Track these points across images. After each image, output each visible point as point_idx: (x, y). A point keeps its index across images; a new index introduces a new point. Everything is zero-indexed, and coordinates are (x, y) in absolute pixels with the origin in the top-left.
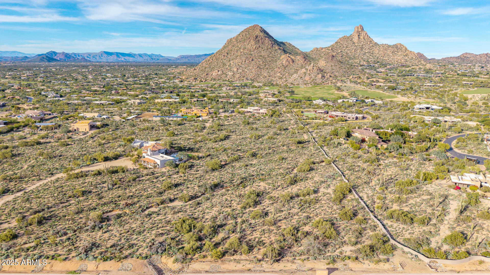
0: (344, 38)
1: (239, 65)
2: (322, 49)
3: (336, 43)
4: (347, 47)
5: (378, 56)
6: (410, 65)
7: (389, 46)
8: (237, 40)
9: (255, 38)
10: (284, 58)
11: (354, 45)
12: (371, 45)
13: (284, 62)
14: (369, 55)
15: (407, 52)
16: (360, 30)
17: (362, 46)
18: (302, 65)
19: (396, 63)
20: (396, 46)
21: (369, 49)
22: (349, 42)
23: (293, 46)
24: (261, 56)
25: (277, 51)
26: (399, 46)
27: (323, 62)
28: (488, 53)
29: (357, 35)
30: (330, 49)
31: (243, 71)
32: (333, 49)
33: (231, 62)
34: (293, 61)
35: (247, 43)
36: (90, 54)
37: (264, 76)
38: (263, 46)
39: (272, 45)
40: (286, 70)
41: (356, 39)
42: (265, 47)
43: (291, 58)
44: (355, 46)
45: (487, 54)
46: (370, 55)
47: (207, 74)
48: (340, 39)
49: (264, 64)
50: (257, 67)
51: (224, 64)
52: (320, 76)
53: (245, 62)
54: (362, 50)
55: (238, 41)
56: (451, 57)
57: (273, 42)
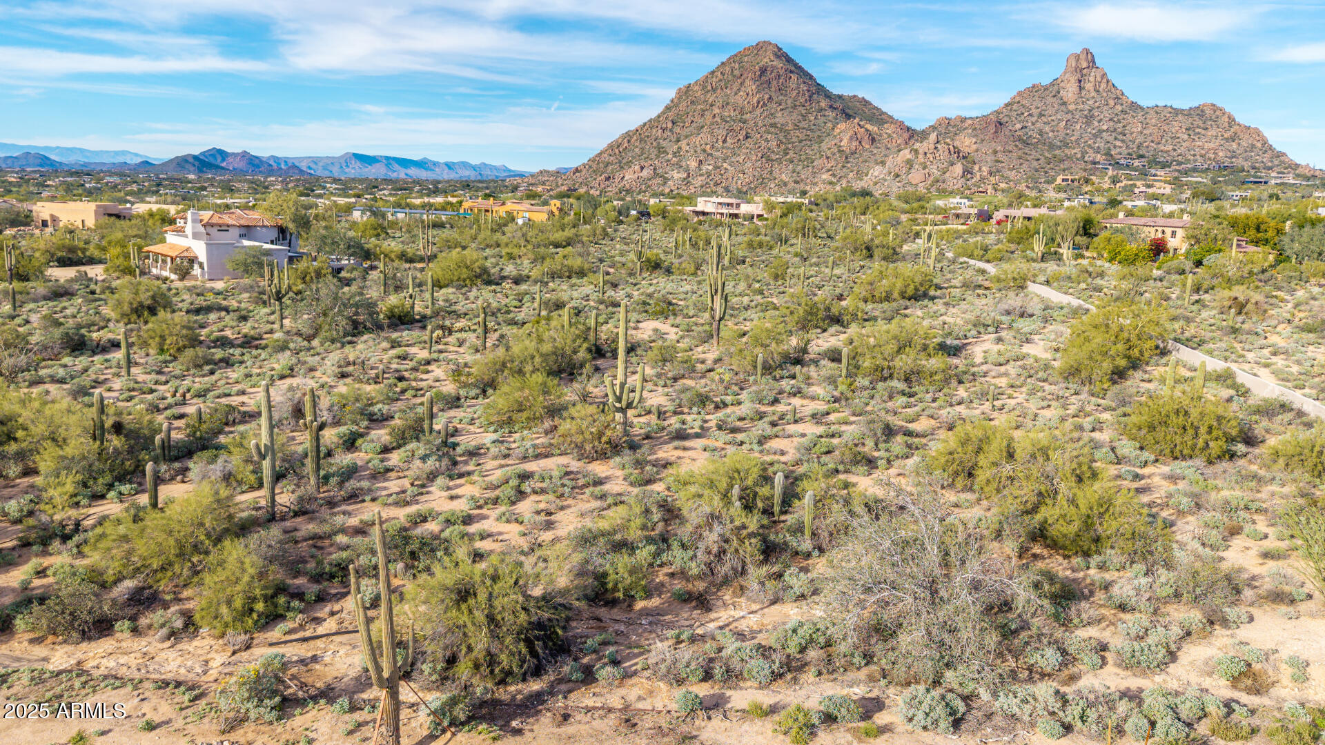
0: (1034, 90)
1: (704, 151)
2: (966, 119)
3: (1008, 104)
4: (1041, 115)
5: (1140, 139)
7: (1177, 112)
8: (704, 87)
9: (758, 74)
10: (844, 133)
11: (1063, 108)
12: (1119, 108)
13: (844, 143)
14: (1111, 139)
15: (1235, 128)
16: (1086, 65)
17: (1090, 111)
19: (1201, 160)
20: (1199, 112)
21: (1111, 120)
22: (1050, 100)
24: (772, 125)
25: (824, 113)
26: (1208, 112)
29: (1073, 80)
30: (991, 120)
31: (716, 168)
33: (683, 144)
34: (873, 140)
35: (735, 89)
36: (315, 160)
38: (781, 97)
39: (811, 97)
41: (1070, 92)
42: (789, 102)
43: (867, 130)
44: (1069, 112)
46: (1116, 139)
47: (608, 179)
48: (1020, 94)
49: (783, 147)
50: (760, 156)
51: (661, 151)
52: (958, 169)
53: (724, 141)
54: (1088, 124)
55: (709, 88)
57: (813, 89)
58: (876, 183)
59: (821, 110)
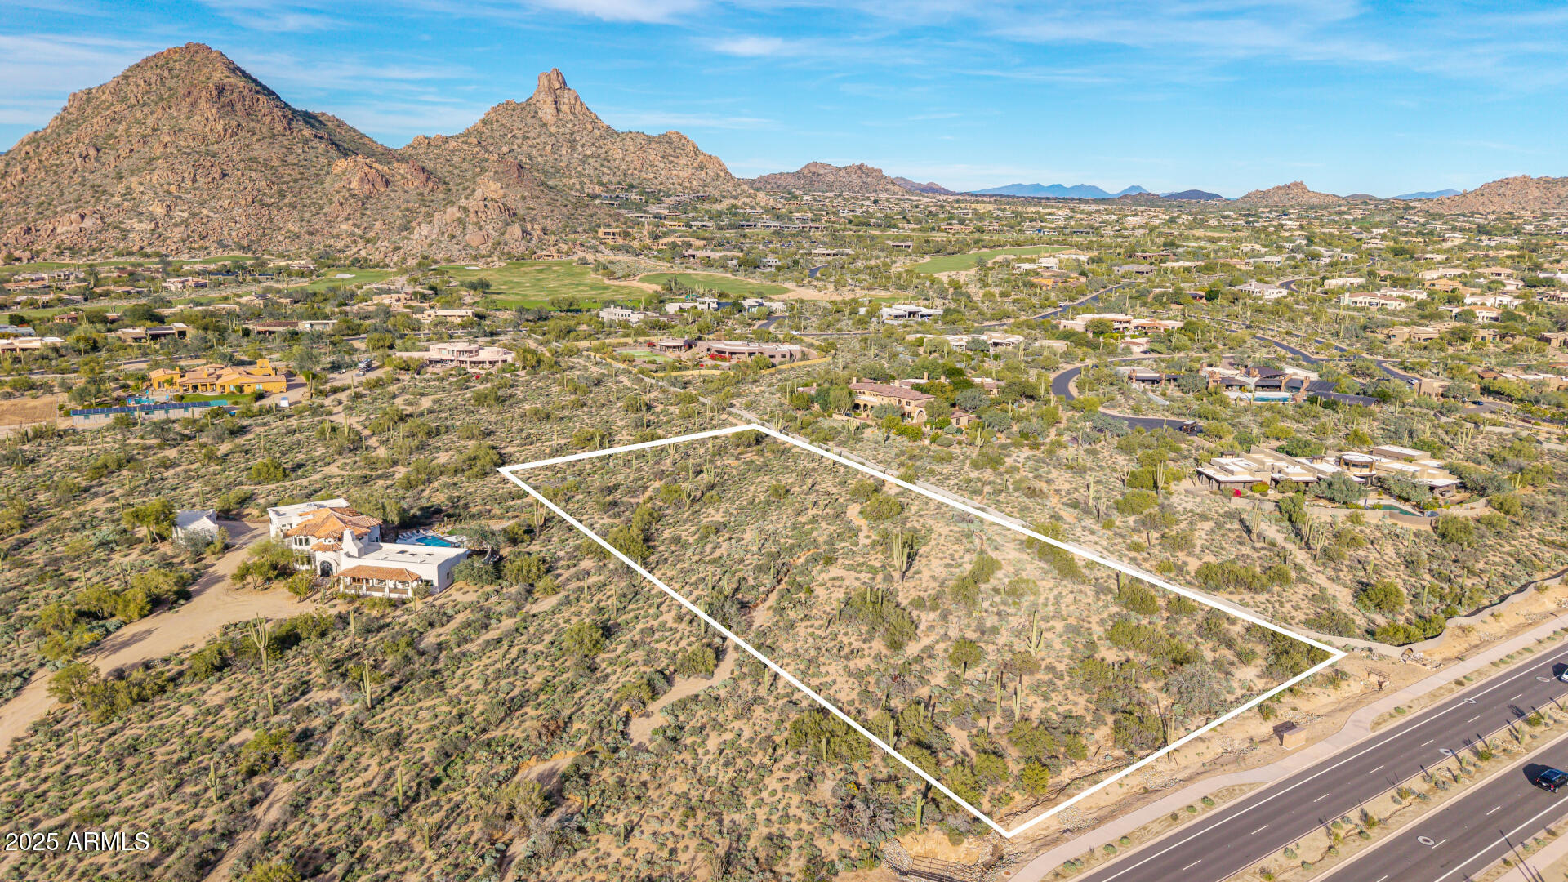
0: (507, 107)
1: (169, 193)
2: (445, 140)
3: (484, 122)
4: (525, 138)
5: (624, 166)
6: (717, 193)
7: (649, 139)
8: (123, 99)
9: (215, 93)
10: (348, 172)
11: (544, 130)
12: (597, 133)
13: (354, 185)
14: (597, 165)
15: (700, 157)
16: (558, 87)
17: (572, 134)
18: (421, 194)
19: (679, 189)
20: (666, 139)
21: (593, 144)
22: (530, 121)
23: (351, 129)
24: (252, 160)
25: (310, 144)
26: (675, 140)
27: (493, 186)
28: (862, 165)
29: (550, 100)
30: (475, 141)
31: (194, 215)
32: (484, 143)
33: (131, 182)
34: (387, 182)
35: (184, 110)
37: (288, 231)
38: (252, 124)
39: (289, 124)
40: (369, 213)
41: (547, 113)
42: (264, 130)
43: (377, 170)
44: (551, 135)
45: (860, 167)
46: (602, 165)
47: (27, 230)
48: (495, 109)
49: (276, 188)
50: (250, 199)
51: (99, 191)
52: (516, 230)
53: (194, 180)
54: (573, 148)
55: (133, 101)
56: (781, 174)
57: (289, 114)
58: (430, 245)
59: (306, 141)
